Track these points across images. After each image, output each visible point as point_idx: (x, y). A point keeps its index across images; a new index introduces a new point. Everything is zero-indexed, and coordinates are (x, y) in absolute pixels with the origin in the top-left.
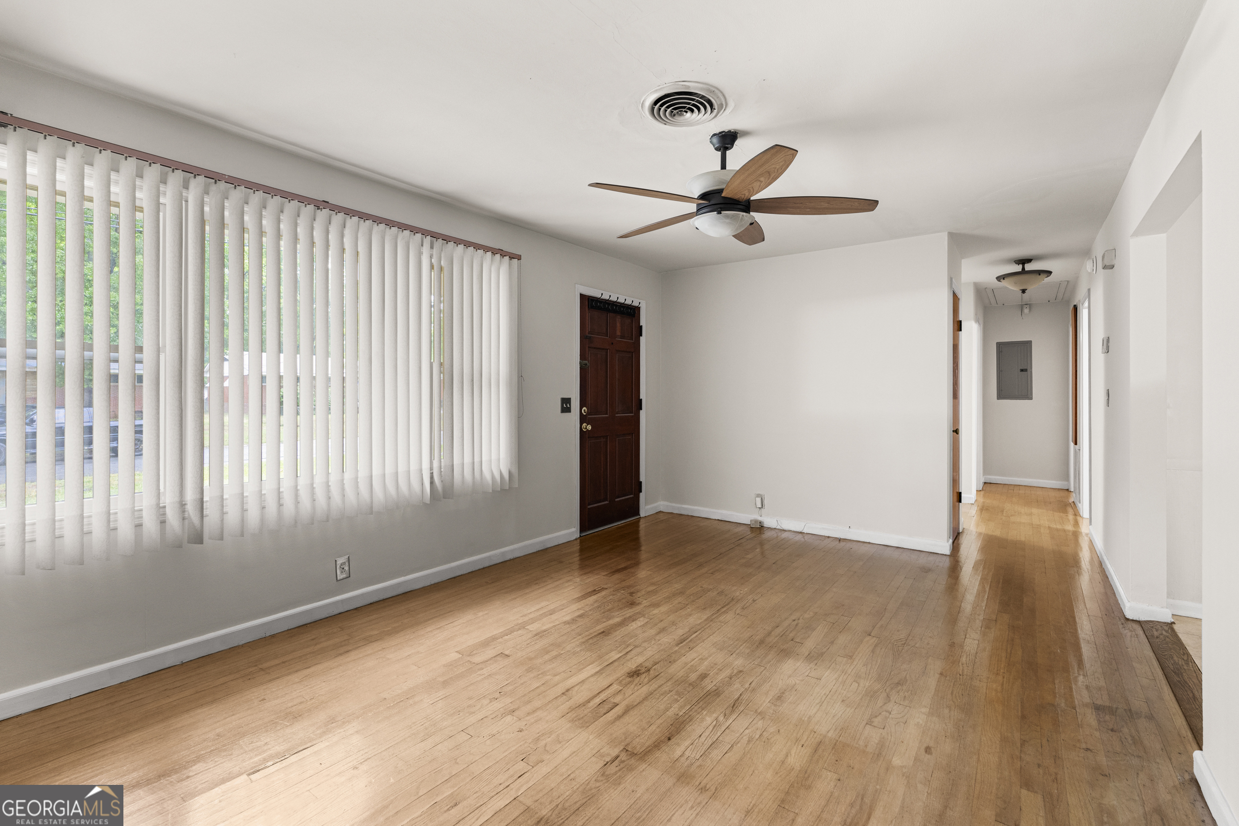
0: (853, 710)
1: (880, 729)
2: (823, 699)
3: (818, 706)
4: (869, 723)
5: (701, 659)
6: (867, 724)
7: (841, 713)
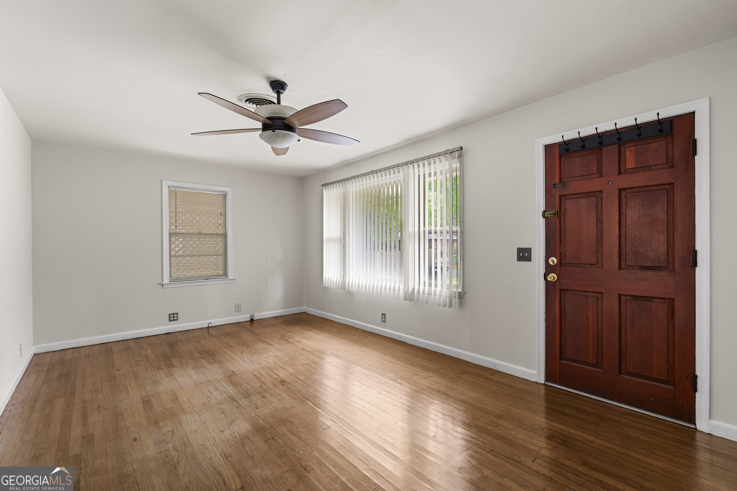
0: (187, 431)
1: (165, 432)
2: (206, 425)
3: (204, 422)
4: (173, 432)
6: (173, 430)
7: (190, 426)
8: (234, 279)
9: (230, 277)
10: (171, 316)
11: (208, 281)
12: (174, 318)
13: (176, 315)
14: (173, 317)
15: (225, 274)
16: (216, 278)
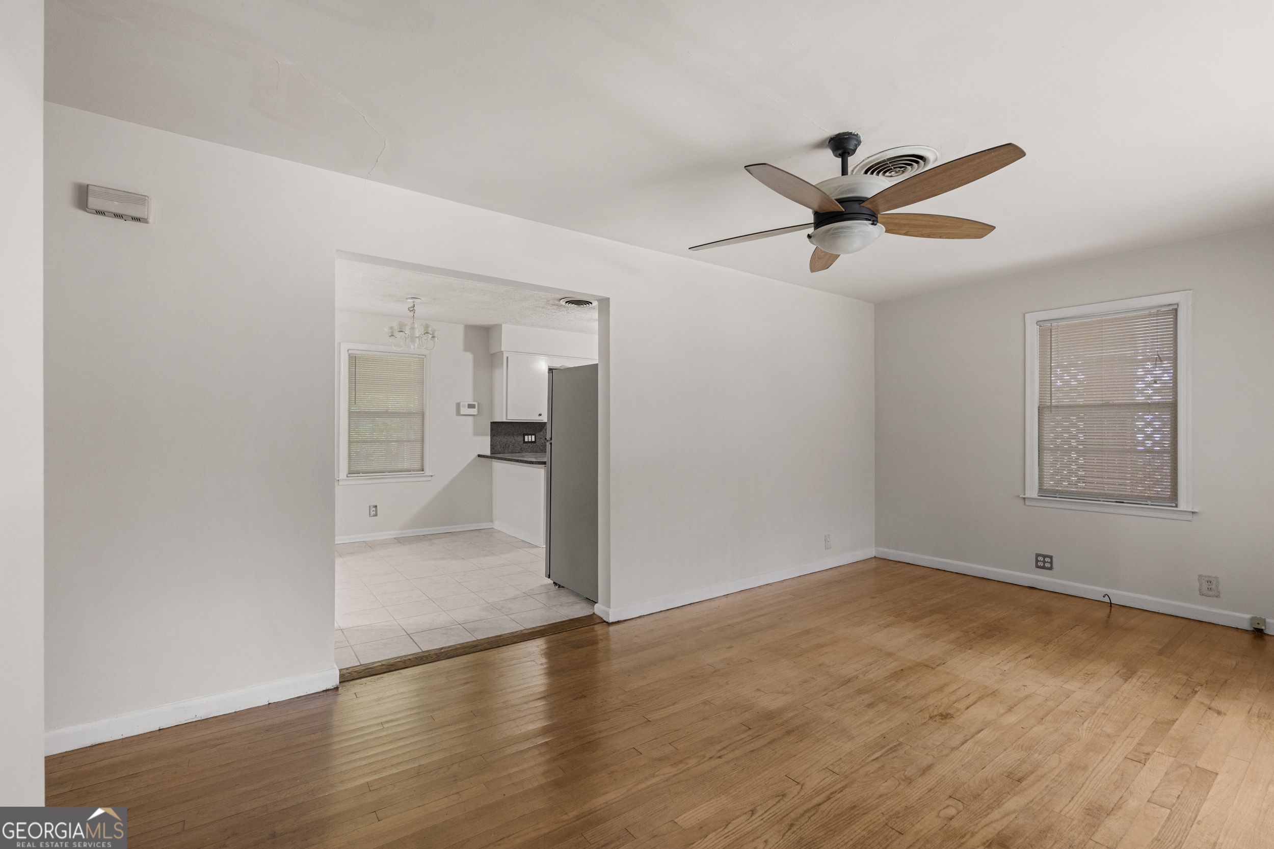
5: (871, 723)
8: (1193, 513)
9: (1183, 505)
10: (1039, 559)
11: (1122, 506)
12: (1044, 565)
13: (1048, 560)
14: (1044, 562)
15: (1174, 497)
16: (1142, 503)
